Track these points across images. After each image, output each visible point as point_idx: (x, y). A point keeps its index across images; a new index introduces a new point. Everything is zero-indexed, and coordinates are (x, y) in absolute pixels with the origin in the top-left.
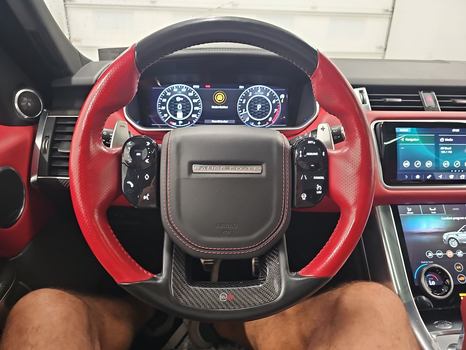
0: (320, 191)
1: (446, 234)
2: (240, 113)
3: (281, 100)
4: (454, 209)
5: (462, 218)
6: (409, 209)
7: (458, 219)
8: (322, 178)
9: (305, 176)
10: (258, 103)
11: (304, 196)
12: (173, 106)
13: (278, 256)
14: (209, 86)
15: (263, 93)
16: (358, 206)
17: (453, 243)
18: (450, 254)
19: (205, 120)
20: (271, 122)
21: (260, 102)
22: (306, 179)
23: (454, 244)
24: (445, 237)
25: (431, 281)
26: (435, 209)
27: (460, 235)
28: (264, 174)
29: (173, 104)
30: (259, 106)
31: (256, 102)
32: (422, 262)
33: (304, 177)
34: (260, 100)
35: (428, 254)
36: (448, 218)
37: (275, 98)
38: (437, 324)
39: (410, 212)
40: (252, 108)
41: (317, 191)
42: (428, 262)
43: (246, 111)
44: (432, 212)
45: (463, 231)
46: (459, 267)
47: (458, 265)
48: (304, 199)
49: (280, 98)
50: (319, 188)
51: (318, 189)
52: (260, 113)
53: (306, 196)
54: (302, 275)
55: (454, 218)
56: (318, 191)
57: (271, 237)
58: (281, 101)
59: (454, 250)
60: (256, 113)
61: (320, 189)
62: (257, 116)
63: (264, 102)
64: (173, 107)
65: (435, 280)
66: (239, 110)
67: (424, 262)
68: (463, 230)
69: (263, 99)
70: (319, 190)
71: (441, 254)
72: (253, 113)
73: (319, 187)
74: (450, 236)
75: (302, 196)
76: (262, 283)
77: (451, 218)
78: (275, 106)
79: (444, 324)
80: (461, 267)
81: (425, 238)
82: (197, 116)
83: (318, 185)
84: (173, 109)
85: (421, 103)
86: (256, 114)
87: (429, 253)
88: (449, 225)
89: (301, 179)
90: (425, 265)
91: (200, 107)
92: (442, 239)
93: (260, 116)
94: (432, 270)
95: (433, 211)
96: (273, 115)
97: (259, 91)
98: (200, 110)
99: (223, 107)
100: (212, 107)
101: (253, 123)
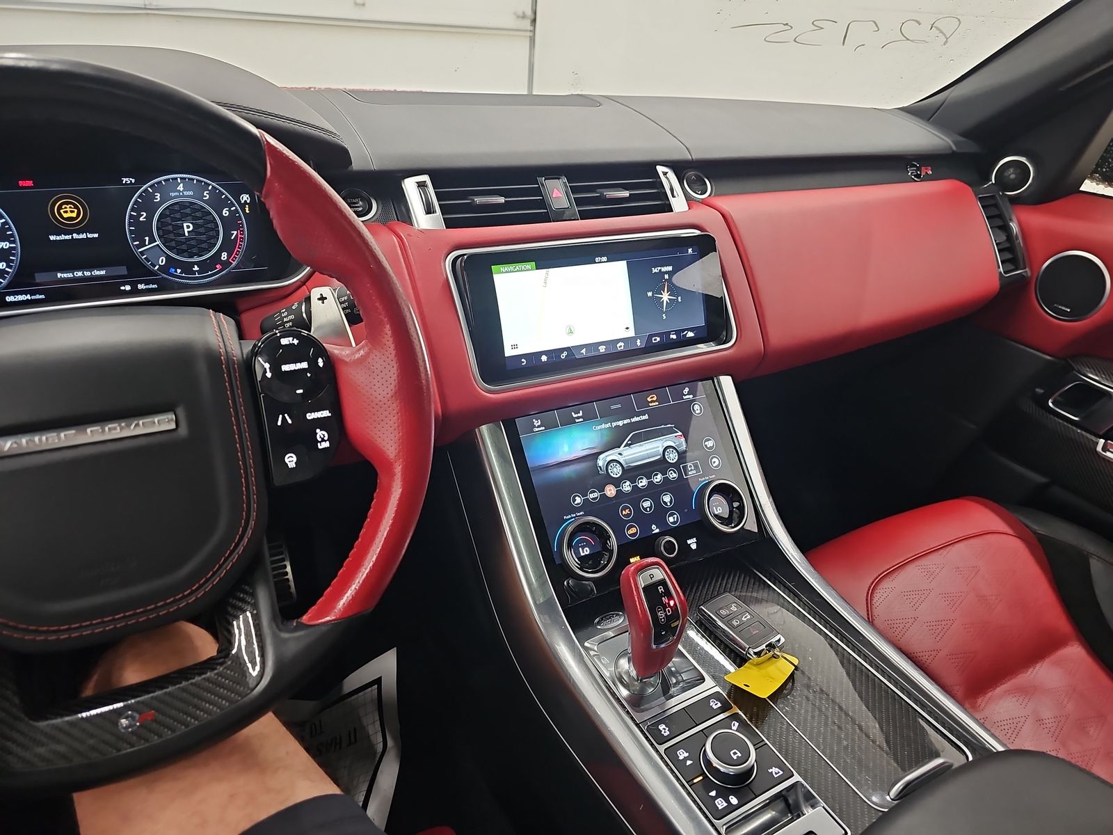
0: (325, 441)
1: (602, 456)
2: (139, 247)
3: (243, 206)
4: (613, 407)
5: (626, 422)
6: (537, 423)
7: (620, 423)
8: (326, 413)
9: (286, 415)
10: (184, 218)
11: (291, 459)
13: (253, 595)
14: (30, 183)
15: (191, 193)
16: (403, 462)
17: (615, 469)
18: (610, 491)
19: (37, 275)
20: (226, 264)
21: (187, 215)
22: (290, 421)
23: (616, 472)
24: (601, 462)
25: (583, 548)
26: (581, 414)
27: (625, 453)
28: (183, 431)
30: (188, 228)
31: (178, 216)
32: (565, 517)
33: (284, 419)
34: (188, 211)
35: (574, 500)
36: (603, 426)
37: (226, 203)
38: (599, 623)
39: (539, 427)
40: (170, 232)
41: (319, 444)
42: (575, 515)
43: (152, 240)
44: (577, 421)
45: (631, 444)
46: (627, 511)
47: (625, 508)
48: (292, 465)
49: (239, 202)
50: (322, 437)
51: (320, 440)
52: (193, 242)
53: (295, 459)
54: (308, 623)
55: (614, 424)
56: (320, 442)
57: (227, 563)
58: (244, 211)
59: (617, 482)
60: (181, 242)
61: (326, 438)
62: (186, 251)
63: (198, 214)
65: (588, 545)
66: (134, 240)
67: (569, 517)
68: (630, 442)
69: (196, 207)
70: (323, 440)
71: (596, 495)
72: (173, 244)
73: (320, 433)
74: (609, 459)
75: (287, 460)
76: (221, 664)
77: (608, 425)
78: (231, 223)
79: (610, 618)
80: (630, 510)
81: (567, 471)
82: (9, 266)
83: (318, 431)
85: (543, 204)
86: (184, 247)
87: (577, 498)
88: (607, 437)
89: (279, 423)
90: (571, 522)
91: (14, 242)
92: (596, 465)
93: (195, 250)
94: (583, 528)
95: (578, 418)
96: (229, 245)
97: (181, 187)
98: (14, 248)
99: (83, 236)
100: (52, 238)
101: (179, 271)
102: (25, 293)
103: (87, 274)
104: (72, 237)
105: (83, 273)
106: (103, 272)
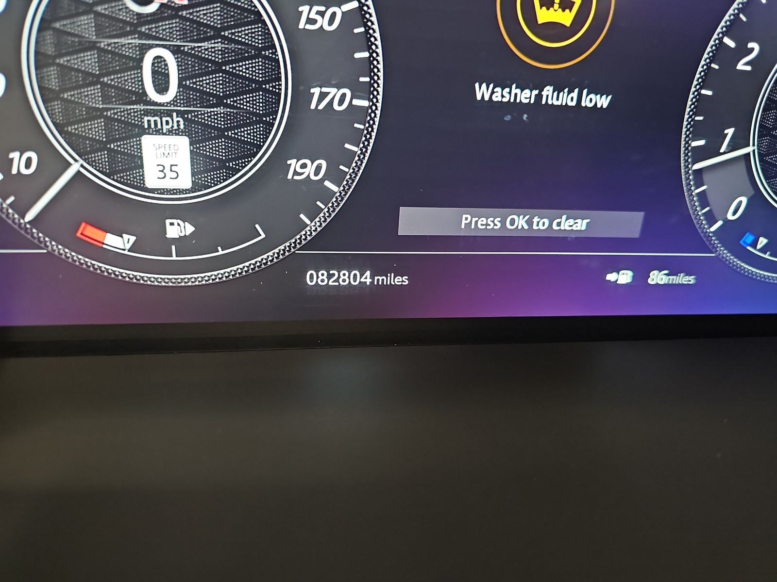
12: (89, 61)
19: (405, 212)
29: (92, 46)
64: (90, 79)
66: (697, 131)
82: (334, 175)
84: (92, 96)
91: (368, 91)
98: (362, 114)
99: (568, 99)
100: (482, 92)
101: (763, 241)
102: (361, 264)
103: (541, 224)
104: (539, 97)
105: (530, 222)
106: (581, 225)
